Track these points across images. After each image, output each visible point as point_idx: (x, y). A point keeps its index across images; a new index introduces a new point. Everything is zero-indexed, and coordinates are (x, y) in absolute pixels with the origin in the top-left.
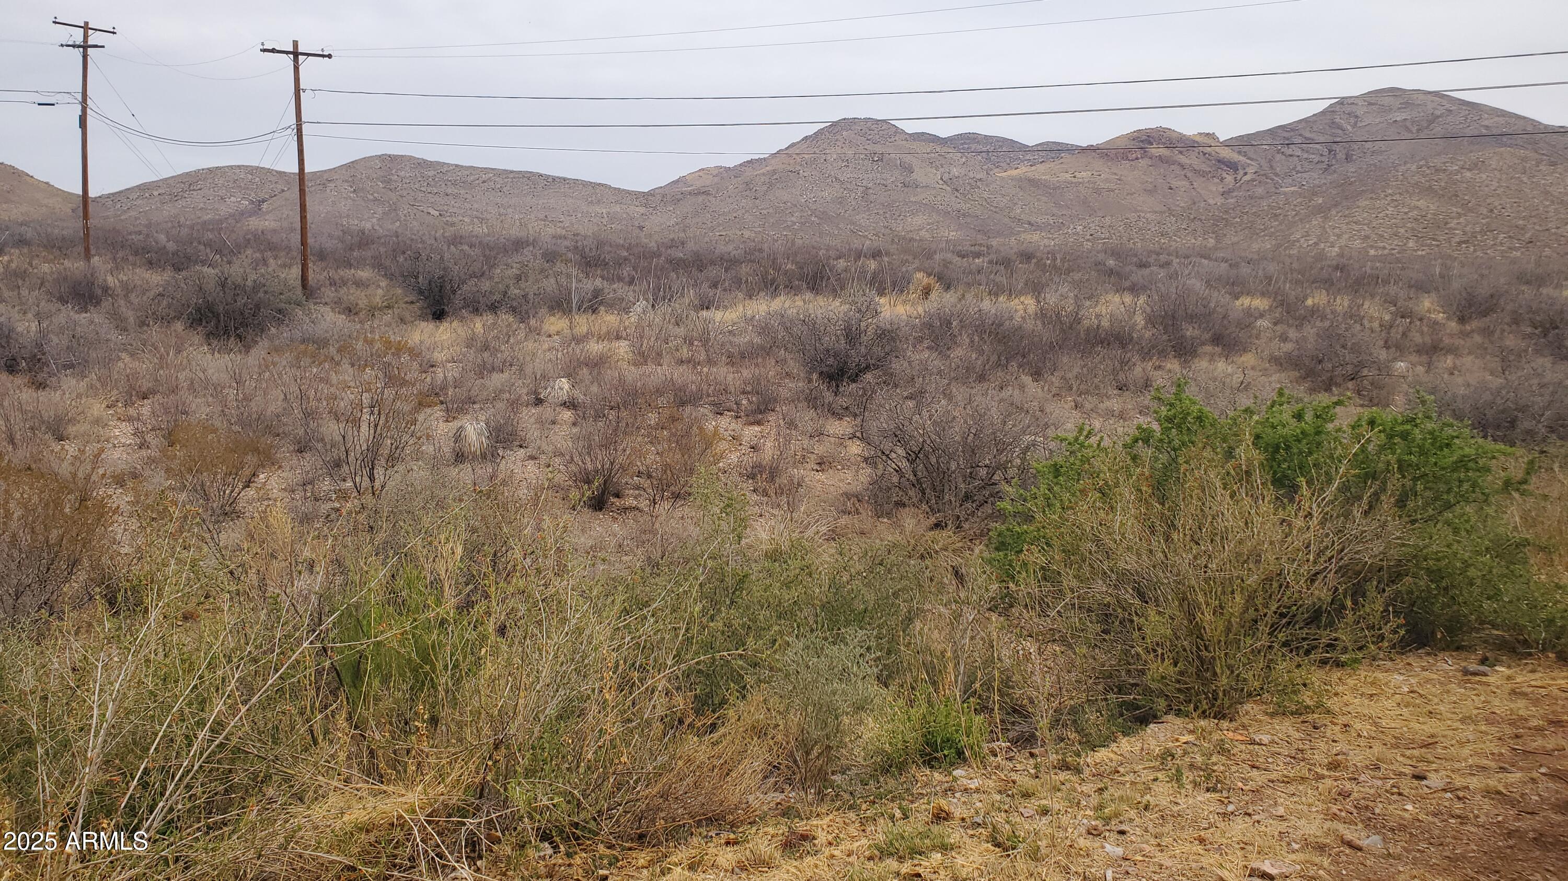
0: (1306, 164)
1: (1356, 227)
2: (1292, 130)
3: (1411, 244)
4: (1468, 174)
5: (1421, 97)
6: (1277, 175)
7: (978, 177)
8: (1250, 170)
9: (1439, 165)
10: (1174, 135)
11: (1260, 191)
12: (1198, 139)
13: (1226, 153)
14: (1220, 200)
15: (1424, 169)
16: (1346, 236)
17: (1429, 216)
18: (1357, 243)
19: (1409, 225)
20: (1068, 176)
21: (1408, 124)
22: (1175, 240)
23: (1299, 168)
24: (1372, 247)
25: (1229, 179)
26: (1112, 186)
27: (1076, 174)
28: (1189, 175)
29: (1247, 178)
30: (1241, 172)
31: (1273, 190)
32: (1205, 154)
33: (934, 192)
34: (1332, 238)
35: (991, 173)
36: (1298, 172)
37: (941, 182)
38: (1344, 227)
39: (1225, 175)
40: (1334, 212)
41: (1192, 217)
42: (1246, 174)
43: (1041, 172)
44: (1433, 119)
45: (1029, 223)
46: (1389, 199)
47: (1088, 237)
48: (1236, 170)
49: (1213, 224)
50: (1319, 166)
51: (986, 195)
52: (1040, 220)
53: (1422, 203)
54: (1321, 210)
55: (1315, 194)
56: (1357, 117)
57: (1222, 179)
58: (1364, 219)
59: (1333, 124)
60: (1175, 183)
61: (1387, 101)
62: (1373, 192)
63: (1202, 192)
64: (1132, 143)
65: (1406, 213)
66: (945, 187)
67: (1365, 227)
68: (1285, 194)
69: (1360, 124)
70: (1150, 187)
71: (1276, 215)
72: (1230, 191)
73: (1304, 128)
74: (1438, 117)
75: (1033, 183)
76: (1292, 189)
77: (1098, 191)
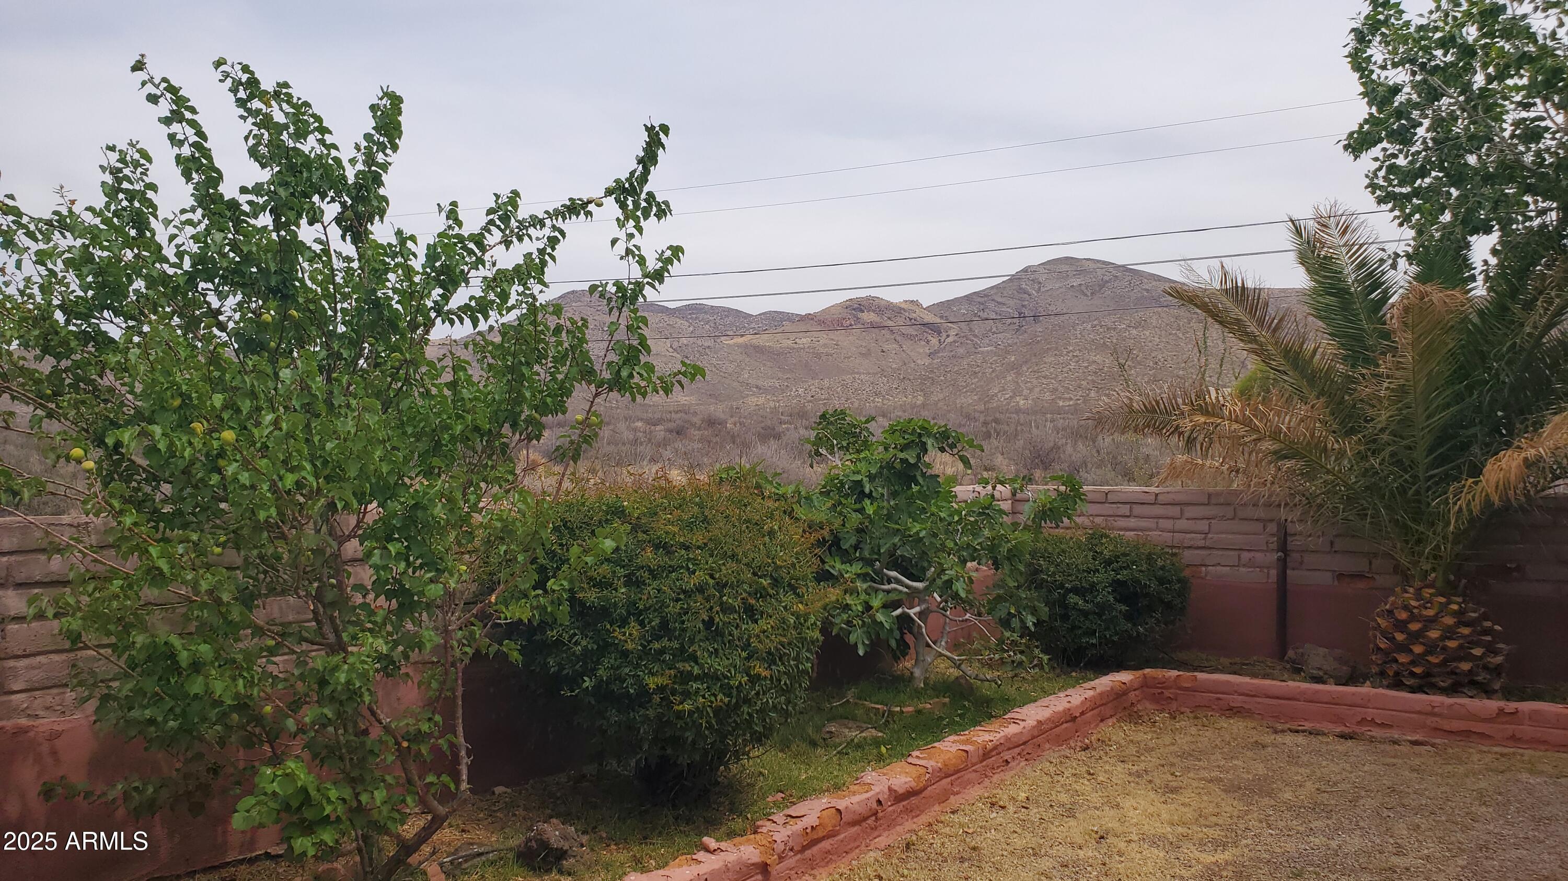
0: (1000, 325)
1: (1044, 381)
2: (986, 296)
3: (1093, 394)
4: (1134, 332)
5: (1092, 266)
6: (976, 336)
7: (706, 344)
8: (952, 333)
9: (1110, 324)
10: (883, 303)
11: (961, 351)
12: (903, 306)
13: (929, 318)
14: (927, 361)
15: (1098, 327)
16: (1037, 390)
17: (1106, 369)
18: (1047, 396)
19: (1089, 378)
20: (790, 342)
21: (1083, 288)
22: (888, 399)
23: (994, 329)
24: (1060, 398)
25: (934, 341)
26: (831, 351)
27: (797, 340)
28: (898, 338)
29: (950, 339)
30: (944, 335)
31: (973, 350)
32: (911, 319)
33: (664, 359)
34: (1026, 392)
35: (719, 341)
36: (994, 333)
37: (671, 350)
38: (1035, 381)
39: (930, 338)
40: (1025, 369)
41: (902, 377)
42: (948, 336)
43: (763, 340)
44: (1103, 284)
45: (757, 387)
46: (1070, 355)
47: (809, 398)
48: (939, 333)
49: (921, 383)
50: (1012, 327)
51: (714, 361)
52: (767, 383)
53: (1098, 358)
54: (1015, 368)
55: (1008, 352)
56: (1040, 283)
57: (928, 342)
58: (1051, 373)
59: (1021, 290)
60: (886, 347)
61: (1064, 268)
62: (1057, 349)
63: (912, 354)
64: (846, 311)
65: (1086, 367)
66: (675, 354)
67: (1053, 381)
68: (982, 353)
69: (1043, 289)
70: (864, 351)
71: (976, 373)
72: (936, 352)
73: (995, 294)
74: (1107, 282)
75: (759, 350)
76: (989, 348)
77: (818, 356)
